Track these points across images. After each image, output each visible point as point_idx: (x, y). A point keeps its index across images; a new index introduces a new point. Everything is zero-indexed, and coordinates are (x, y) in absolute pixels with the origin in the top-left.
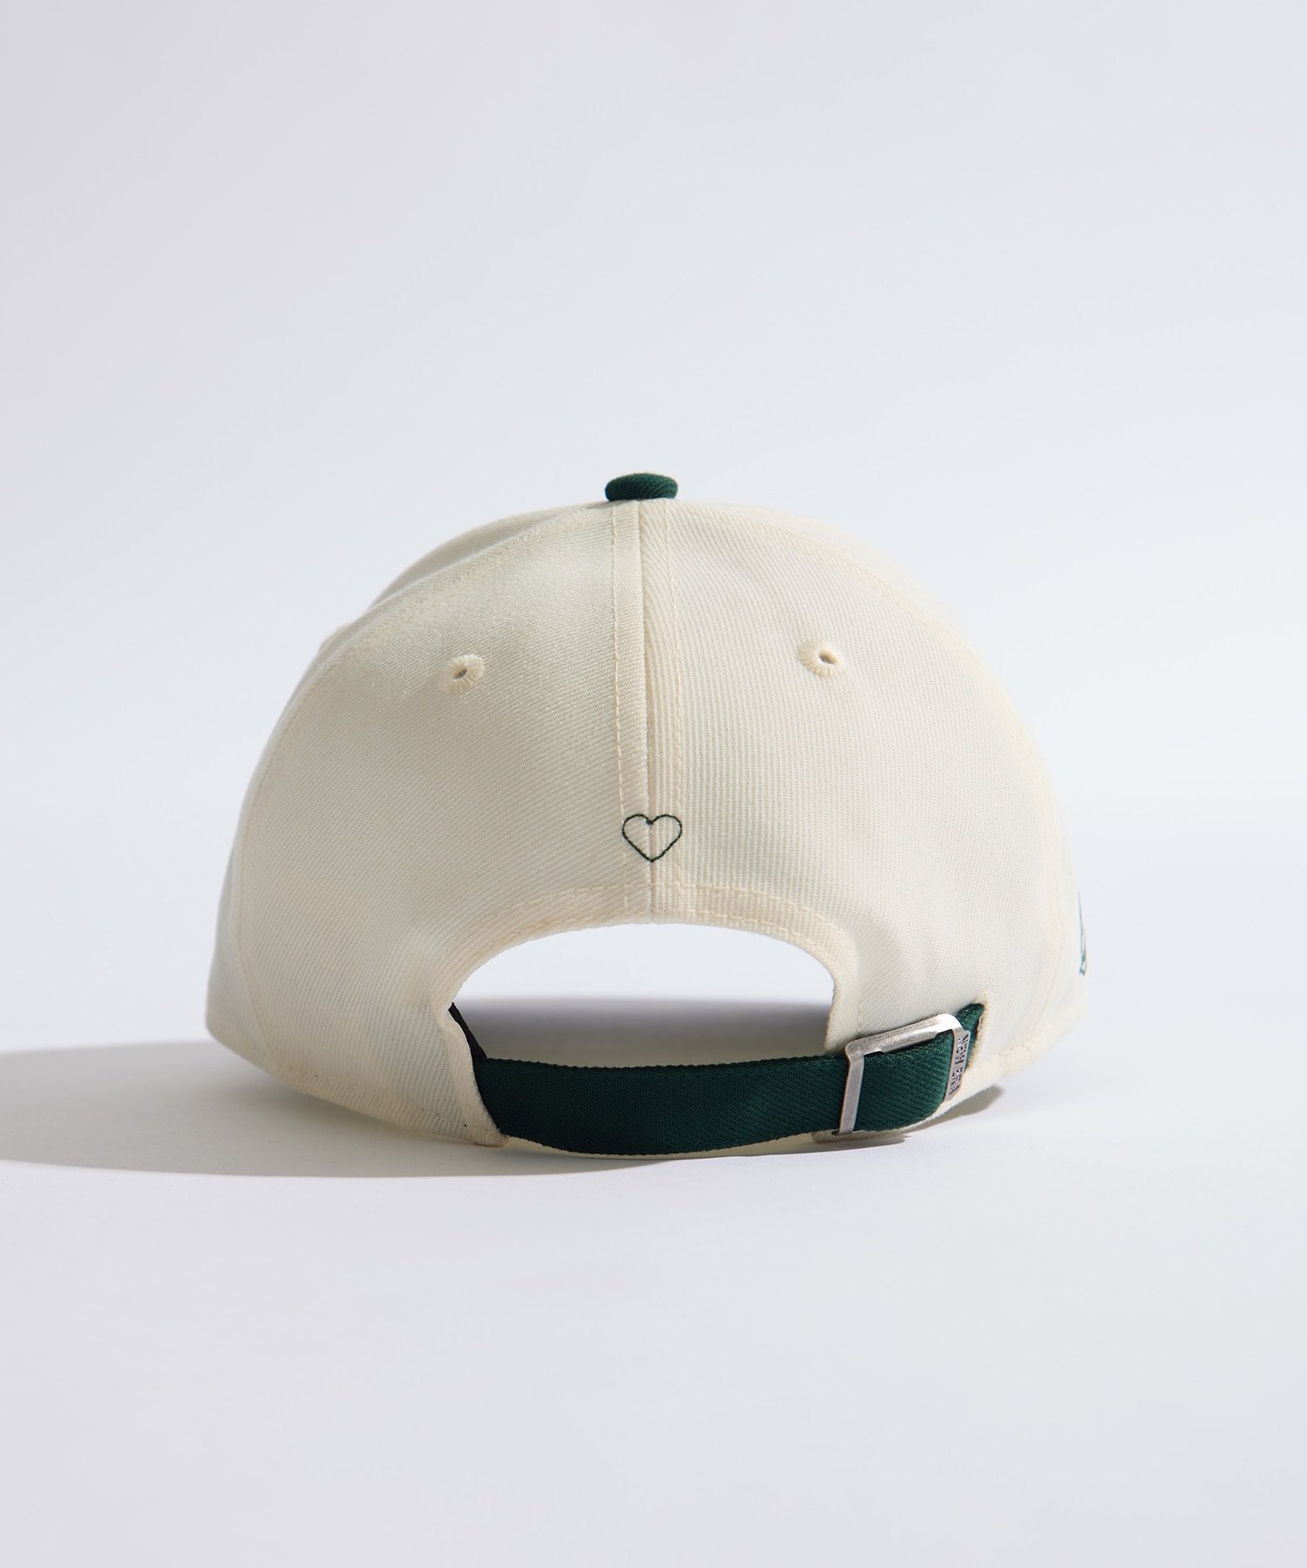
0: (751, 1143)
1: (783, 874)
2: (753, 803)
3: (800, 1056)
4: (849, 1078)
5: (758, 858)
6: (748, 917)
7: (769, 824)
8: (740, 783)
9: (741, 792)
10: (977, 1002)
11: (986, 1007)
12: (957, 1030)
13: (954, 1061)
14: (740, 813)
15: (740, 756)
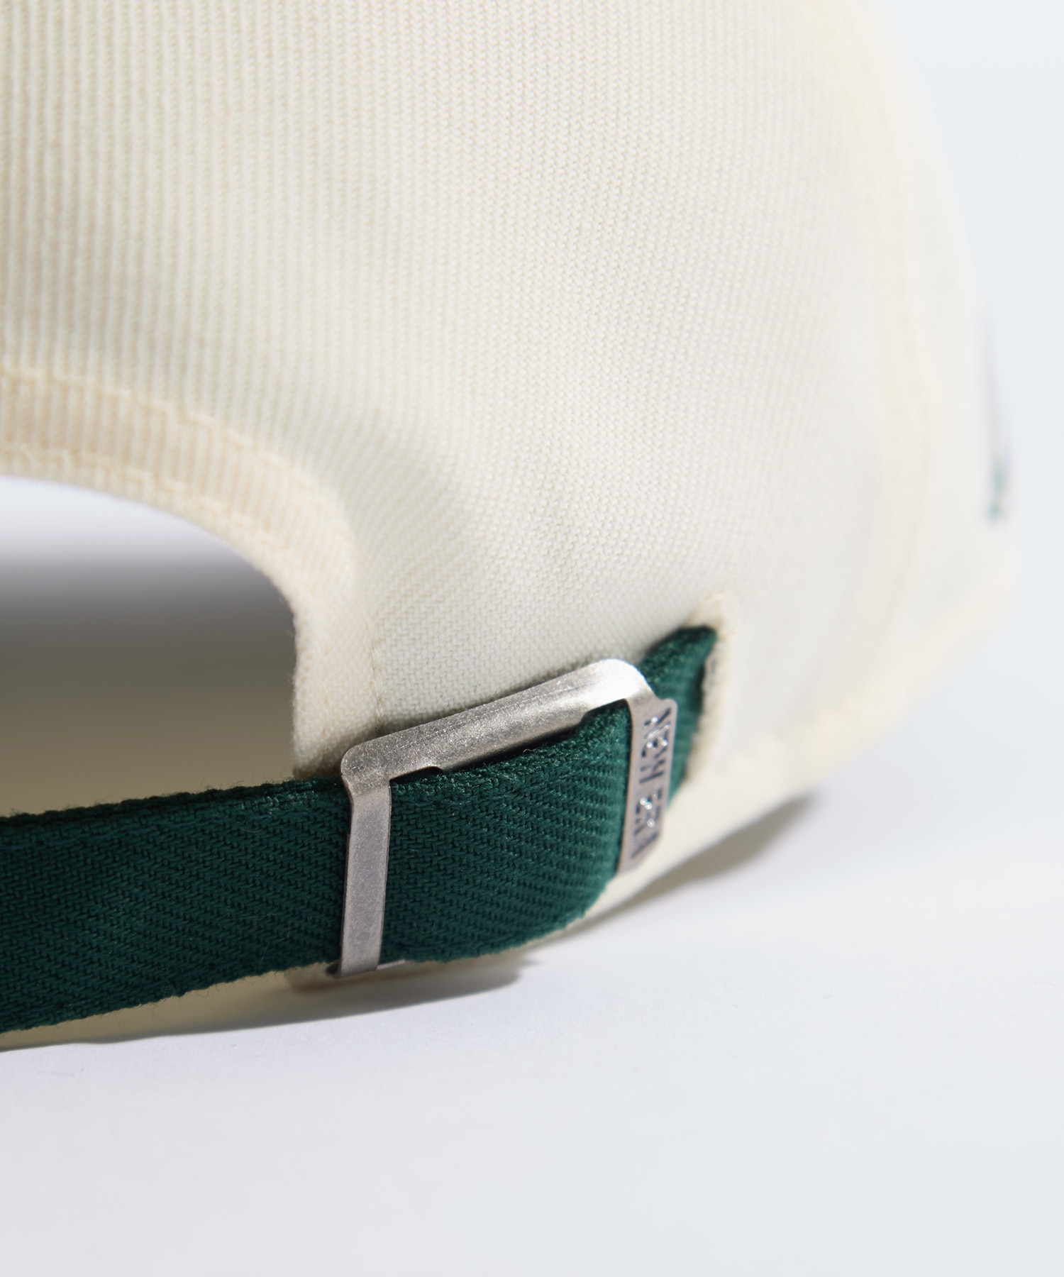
0: (109, 1009)
1: (136, 328)
2: (57, 145)
3: (224, 784)
4: (354, 839)
5: (71, 289)
6: (45, 444)
7: (100, 198)
8: (25, 92)
9: (25, 117)
10: (698, 621)
11: (723, 632)
12: (639, 700)
13: (635, 775)
14: (24, 171)
15: (26, 21)
